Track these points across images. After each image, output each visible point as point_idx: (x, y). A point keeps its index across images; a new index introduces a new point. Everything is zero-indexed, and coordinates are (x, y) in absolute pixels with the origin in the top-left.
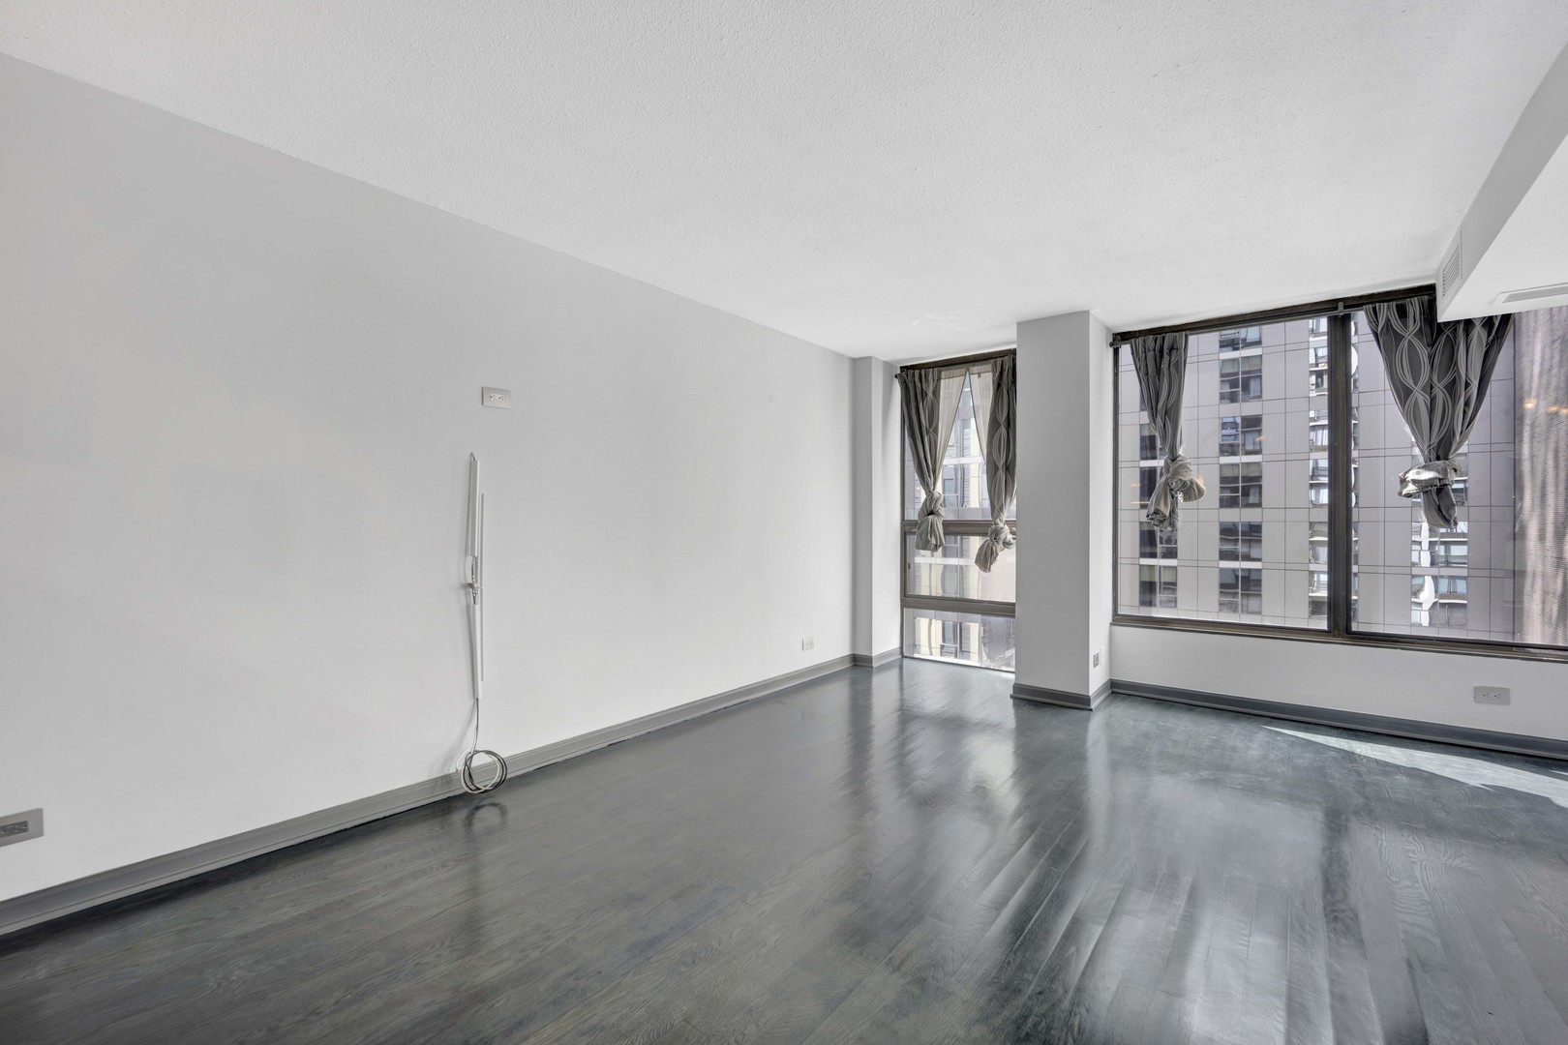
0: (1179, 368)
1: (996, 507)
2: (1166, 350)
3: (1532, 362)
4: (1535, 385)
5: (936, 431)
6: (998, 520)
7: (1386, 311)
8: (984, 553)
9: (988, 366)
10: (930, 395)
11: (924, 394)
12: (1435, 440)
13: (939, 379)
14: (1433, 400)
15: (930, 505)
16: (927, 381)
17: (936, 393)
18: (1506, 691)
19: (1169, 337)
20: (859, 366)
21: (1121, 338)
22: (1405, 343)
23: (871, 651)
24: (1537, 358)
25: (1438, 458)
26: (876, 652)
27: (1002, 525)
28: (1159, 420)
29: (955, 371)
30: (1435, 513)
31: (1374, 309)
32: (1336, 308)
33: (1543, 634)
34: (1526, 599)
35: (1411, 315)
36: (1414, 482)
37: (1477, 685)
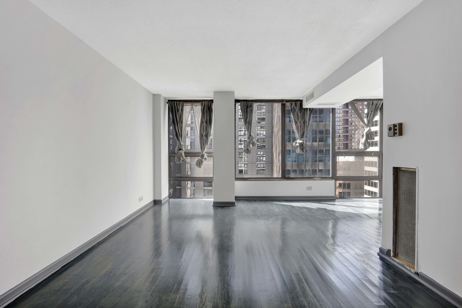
0: (252, 111)
1: (202, 148)
2: (249, 106)
3: (275, 120)
4: (275, 125)
5: (182, 123)
6: (203, 152)
7: (293, 103)
8: (199, 162)
9: (200, 104)
10: (180, 110)
11: (178, 110)
12: (301, 134)
13: (183, 106)
14: (301, 125)
15: (180, 146)
16: (179, 106)
17: (182, 110)
18: (311, 187)
19: (250, 103)
20: (155, 97)
21: (237, 101)
22: (296, 112)
23: (161, 198)
24: (276, 119)
25: (302, 138)
26: (162, 198)
27: (204, 153)
28: (247, 125)
29: (189, 104)
30: (301, 150)
31: (291, 103)
32: (283, 102)
33: (276, 175)
34: (274, 167)
35: (297, 105)
36: (299, 143)
37: (307, 186)
